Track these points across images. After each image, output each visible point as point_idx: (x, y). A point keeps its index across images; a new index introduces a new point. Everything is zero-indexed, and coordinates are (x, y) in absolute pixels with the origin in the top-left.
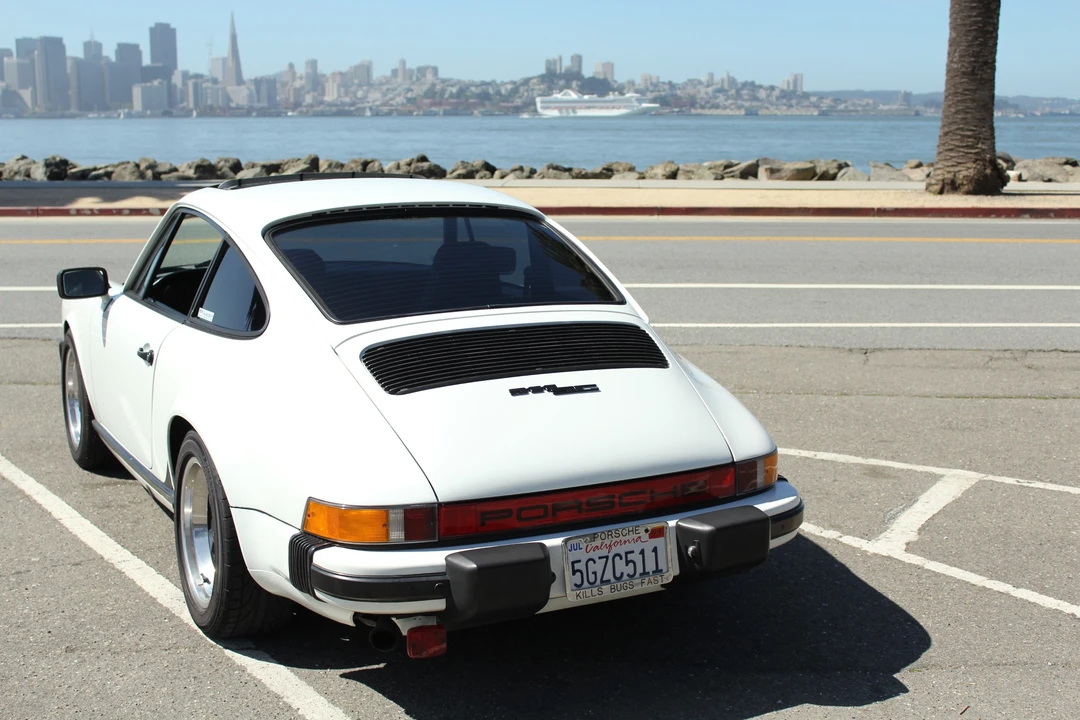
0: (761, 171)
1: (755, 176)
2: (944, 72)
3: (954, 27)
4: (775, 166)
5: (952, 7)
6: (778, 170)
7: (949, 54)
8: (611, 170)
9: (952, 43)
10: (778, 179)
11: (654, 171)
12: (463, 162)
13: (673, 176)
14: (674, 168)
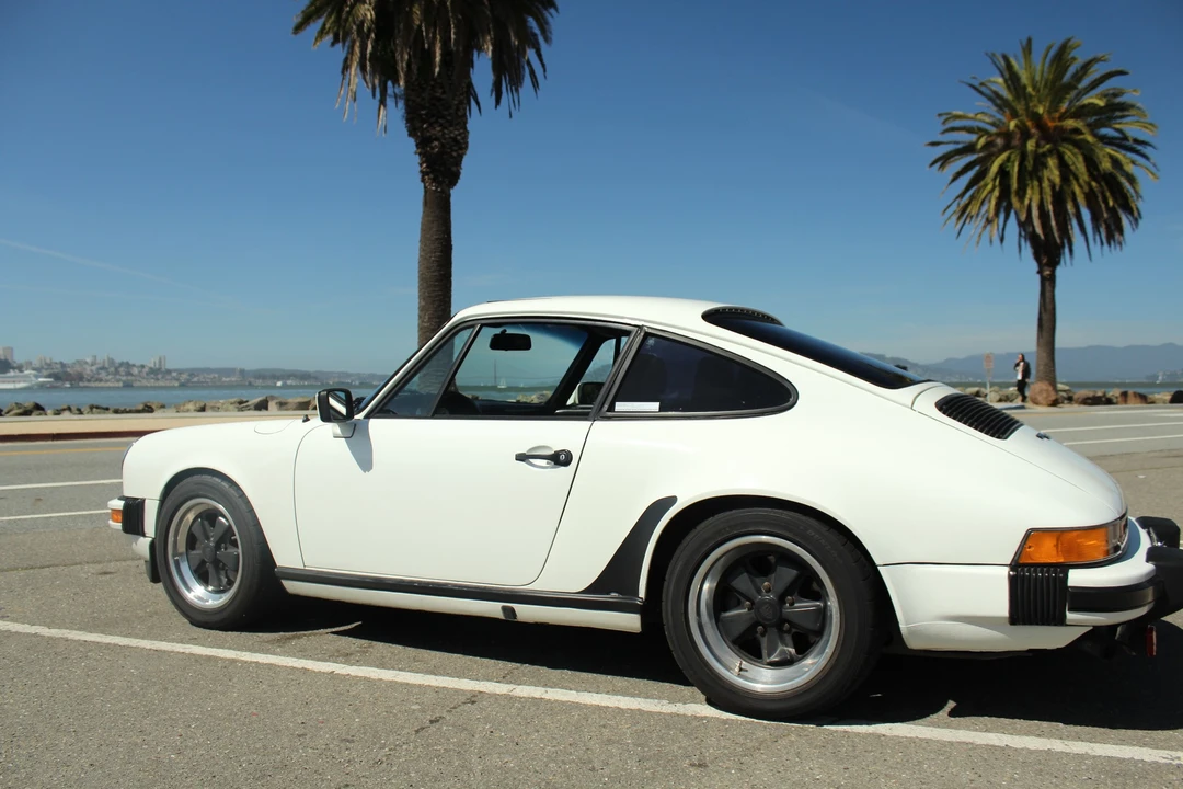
0: (272, 405)
1: (267, 408)
2: (417, 329)
3: (422, 297)
4: (283, 401)
5: (420, 285)
6: (285, 404)
7: (420, 317)
8: (150, 407)
9: (422, 309)
10: (287, 409)
11: (186, 407)
12: (17, 404)
13: (203, 409)
14: (202, 405)
